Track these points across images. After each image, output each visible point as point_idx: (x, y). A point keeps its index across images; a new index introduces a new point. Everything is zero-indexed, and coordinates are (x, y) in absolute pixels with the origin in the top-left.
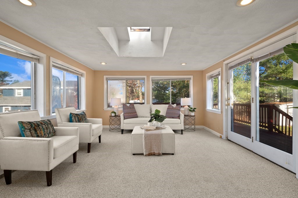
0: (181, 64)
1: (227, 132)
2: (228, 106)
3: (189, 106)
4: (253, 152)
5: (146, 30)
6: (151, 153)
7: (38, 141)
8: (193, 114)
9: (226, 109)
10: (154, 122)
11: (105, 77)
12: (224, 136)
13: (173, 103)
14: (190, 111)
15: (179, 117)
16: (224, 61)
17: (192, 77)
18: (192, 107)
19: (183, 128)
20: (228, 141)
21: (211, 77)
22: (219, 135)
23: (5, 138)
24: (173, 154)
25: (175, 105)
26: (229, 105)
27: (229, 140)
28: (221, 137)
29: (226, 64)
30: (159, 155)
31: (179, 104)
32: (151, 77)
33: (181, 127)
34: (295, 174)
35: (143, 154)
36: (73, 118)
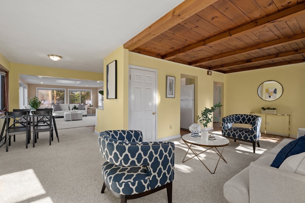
3: (90, 104)
6: (74, 120)
8: (92, 108)
10: (74, 110)
11: (37, 88)
13: (81, 103)
14: (90, 106)
15: (85, 109)
17: (92, 90)
18: (92, 105)
19: (87, 114)
25: (82, 104)
30: (77, 120)
31: (85, 104)
32: (68, 89)
33: (86, 113)
35: (70, 121)
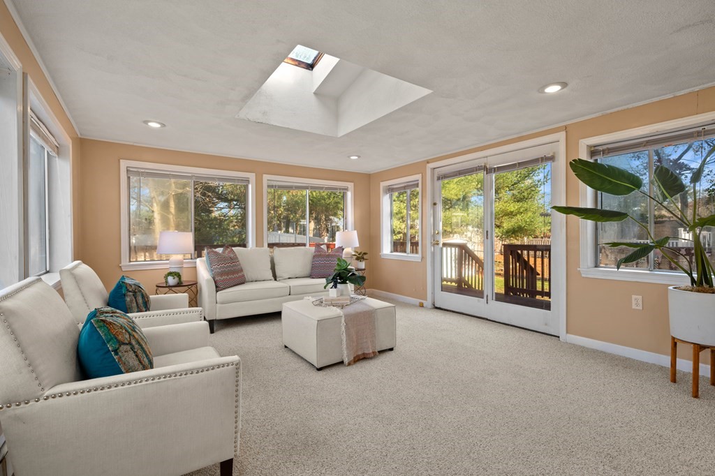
0: (349, 157)
1: (433, 293)
2: (436, 246)
4: (487, 319)
5: (303, 65)
6: (358, 356)
7: (200, 373)
8: (362, 265)
9: (431, 253)
11: (124, 164)
12: (428, 303)
16: (428, 163)
17: (350, 185)
18: (360, 250)
20: (436, 310)
21: (390, 190)
22: (417, 301)
23: (47, 393)
24: (391, 349)
26: (438, 244)
27: (437, 308)
28: (422, 306)
29: (431, 169)
30: (374, 356)
32: (266, 177)
34: (559, 337)
35: (342, 363)
36: (128, 299)
